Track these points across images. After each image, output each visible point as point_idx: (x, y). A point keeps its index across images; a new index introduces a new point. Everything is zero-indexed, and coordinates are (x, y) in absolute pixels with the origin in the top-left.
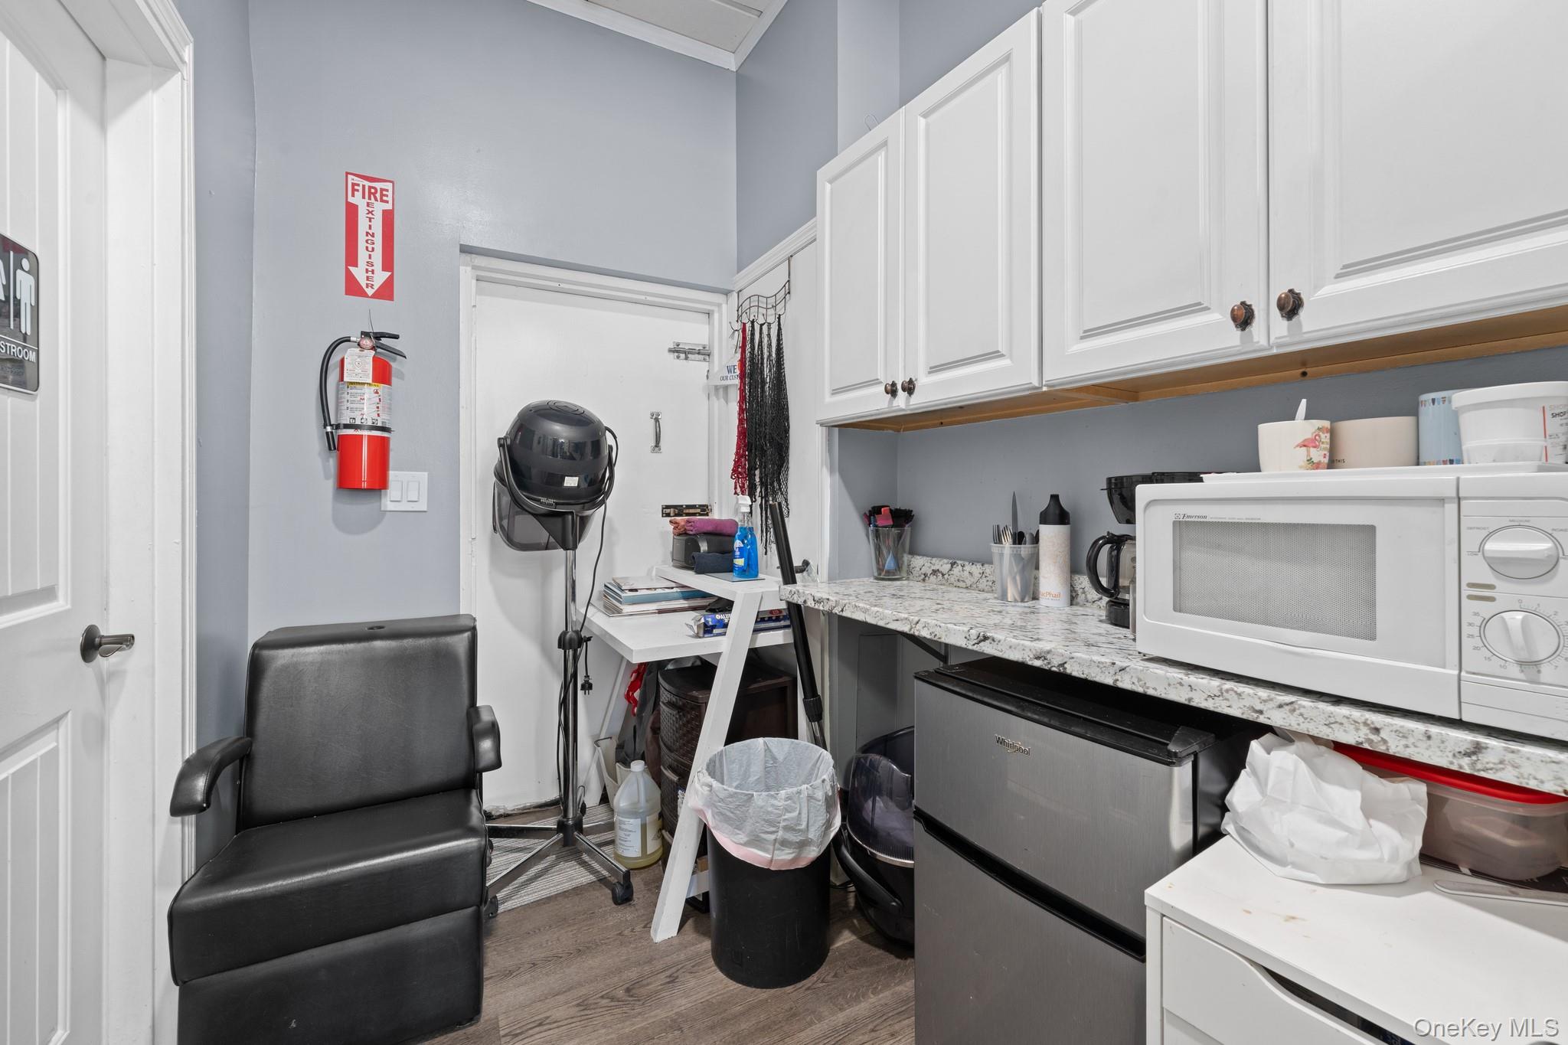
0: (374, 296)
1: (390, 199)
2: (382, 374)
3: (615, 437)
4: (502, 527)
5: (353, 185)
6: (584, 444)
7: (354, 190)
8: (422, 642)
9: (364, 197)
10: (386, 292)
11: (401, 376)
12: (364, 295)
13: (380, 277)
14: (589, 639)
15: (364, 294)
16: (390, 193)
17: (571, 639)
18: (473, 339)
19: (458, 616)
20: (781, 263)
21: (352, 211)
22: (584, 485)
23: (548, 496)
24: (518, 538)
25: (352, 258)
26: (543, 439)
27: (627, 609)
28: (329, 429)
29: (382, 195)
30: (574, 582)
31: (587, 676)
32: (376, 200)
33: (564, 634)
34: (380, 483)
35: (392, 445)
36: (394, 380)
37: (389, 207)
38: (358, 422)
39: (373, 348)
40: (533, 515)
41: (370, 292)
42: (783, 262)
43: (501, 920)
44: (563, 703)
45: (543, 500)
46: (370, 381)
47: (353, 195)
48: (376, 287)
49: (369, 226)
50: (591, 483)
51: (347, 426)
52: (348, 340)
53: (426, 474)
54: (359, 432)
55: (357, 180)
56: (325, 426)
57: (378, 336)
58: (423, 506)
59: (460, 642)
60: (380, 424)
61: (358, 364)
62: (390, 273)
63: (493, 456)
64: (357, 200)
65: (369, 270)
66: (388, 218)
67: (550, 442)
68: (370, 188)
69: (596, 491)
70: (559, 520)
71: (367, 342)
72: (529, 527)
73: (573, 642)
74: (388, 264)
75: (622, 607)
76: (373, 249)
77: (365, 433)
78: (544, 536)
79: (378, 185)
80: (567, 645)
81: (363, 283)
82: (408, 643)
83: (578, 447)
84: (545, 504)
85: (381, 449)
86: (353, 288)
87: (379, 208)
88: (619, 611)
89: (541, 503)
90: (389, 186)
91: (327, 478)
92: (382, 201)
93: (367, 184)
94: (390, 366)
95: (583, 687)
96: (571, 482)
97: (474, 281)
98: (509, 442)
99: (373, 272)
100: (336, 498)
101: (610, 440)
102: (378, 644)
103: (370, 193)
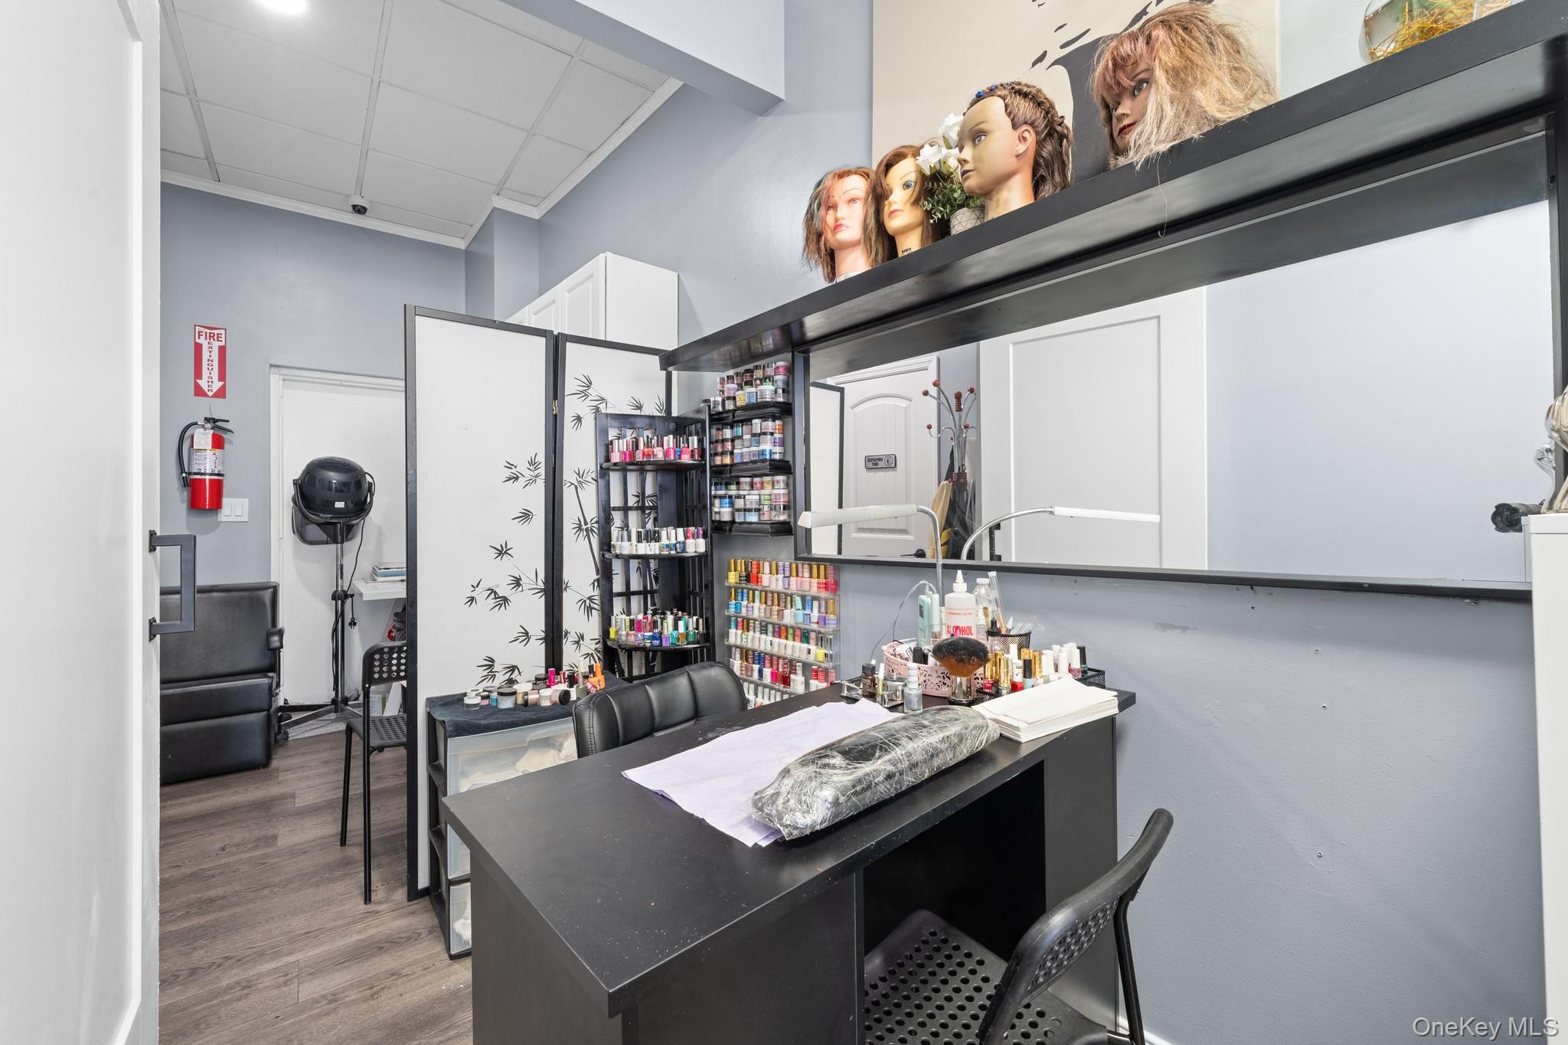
0: (213, 396)
1: (223, 339)
2: (218, 443)
3: (372, 478)
4: (298, 531)
5: (199, 332)
6: (350, 483)
7: (199, 335)
8: (242, 593)
9: (206, 339)
10: (221, 393)
11: (231, 443)
12: (207, 396)
13: (217, 385)
14: (352, 596)
15: (206, 395)
16: (223, 336)
17: (339, 595)
18: (281, 418)
19: (270, 582)
21: (198, 348)
22: (351, 506)
23: (325, 513)
24: (309, 538)
25: (198, 374)
26: (322, 481)
27: (380, 579)
28: (184, 475)
29: (218, 337)
30: (342, 564)
31: (353, 618)
32: (214, 340)
33: (336, 592)
34: (217, 505)
35: (224, 481)
36: (226, 446)
37: (223, 344)
38: (203, 471)
39: (212, 428)
40: (317, 524)
41: (210, 394)
43: (290, 743)
44: (335, 630)
45: (321, 515)
46: (210, 448)
47: (199, 338)
48: (214, 391)
49: (210, 355)
50: (356, 504)
51: (195, 474)
52: (196, 424)
53: (247, 500)
54: (203, 477)
55: (201, 329)
56: (182, 473)
57: (215, 421)
58: (245, 518)
59: (267, 595)
60: (216, 472)
61: (203, 438)
62: (222, 383)
63: (290, 491)
64: (202, 340)
65: (210, 380)
66: (222, 350)
67: (327, 483)
68: (210, 333)
69: (361, 508)
70: (332, 526)
71: (209, 425)
72: (313, 531)
73: (341, 597)
74: (222, 376)
75: (376, 578)
76: (212, 369)
77: (207, 477)
78: (324, 537)
79: (216, 332)
80: (337, 598)
81: (206, 388)
82: (235, 594)
83: (345, 484)
84: (326, 517)
85: (217, 487)
86: (199, 392)
87: (216, 345)
88: (376, 580)
89: (320, 517)
90: (223, 332)
91: (182, 502)
92: (218, 340)
93: (208, 331)
94: (223, 438)
95: (350, 624)
96: (340, 505)
97: (281, 383)
98: (300, 482)
99: (212, 382)
100: (188, 514)
101: (368, 479)
102: (215, 594)
103: (210, 336)
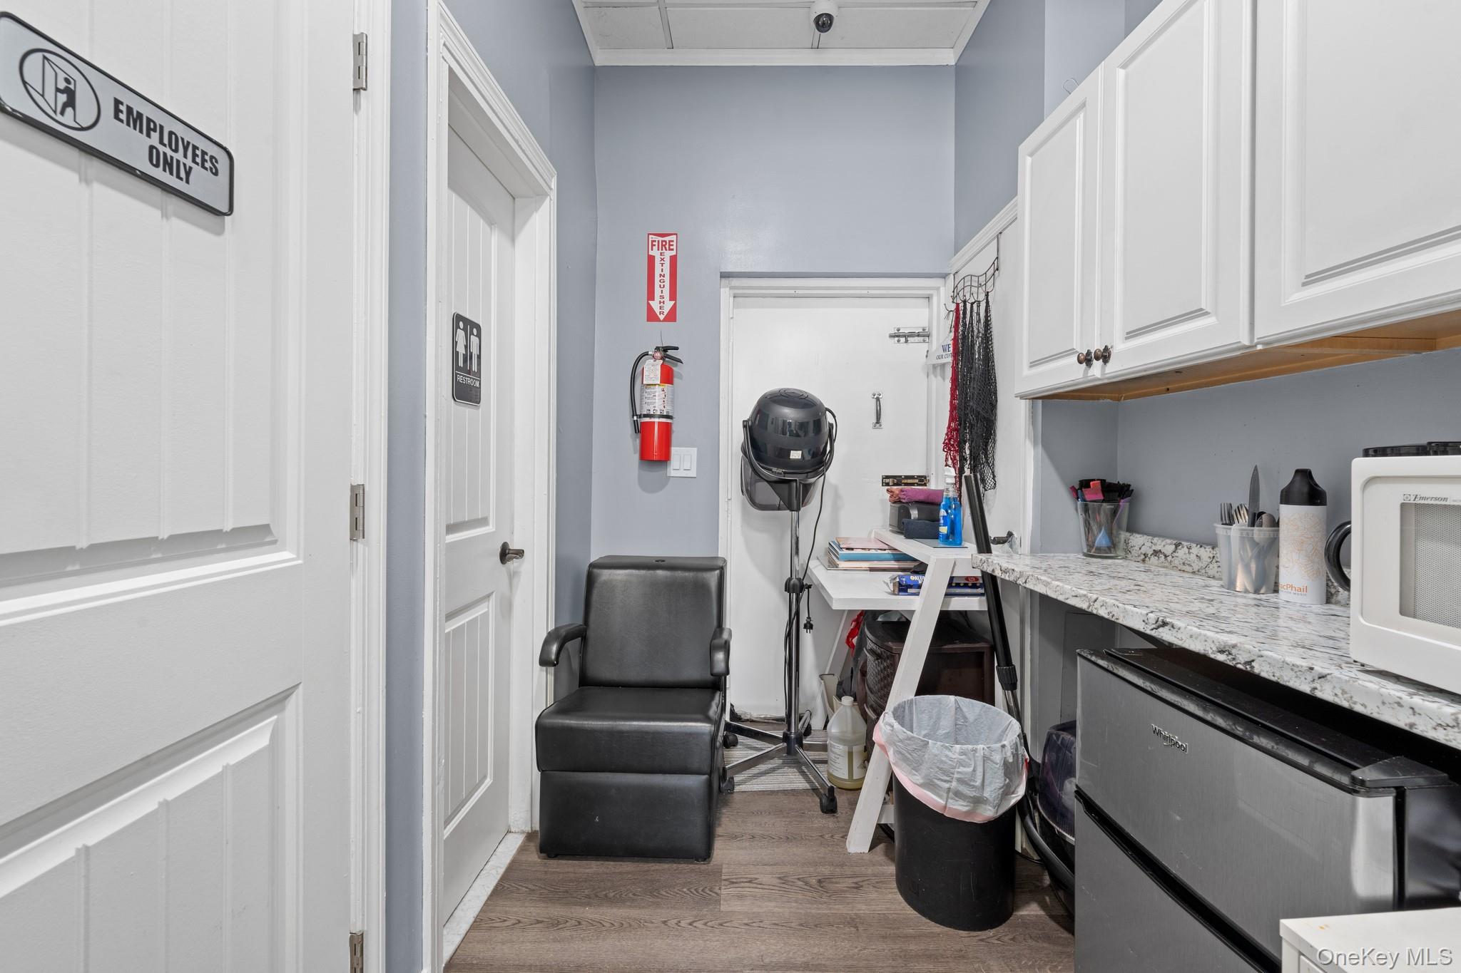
0: (665, 320)
1: (674, 247)
2: (667, 377)
3: (834, 417)
4: (747, 490)
5: (653, 241)
6: (808, 423)
7: (653, 245)
8: (687, 574)
9: (658, 250)
10: (672, 316)
11: (681, 377)
12: (660, 321)
13: (668, 305)
14: (809, 587)
15: (657, 319)
16: (674, 243)
17: (794, 585)
18: (731, 344)
19: (717, 558)
20: (991, 241)
21: (651, 260)
22: (808, 457)
23: (778, 466)
24: (760, 499)
25: (651, 296)
26: (775, 421)
27: (843, 565)
28: (635, 418)
29: (670, 245)
30: (797, 538)
31: (809, 618)
32: (666, 250)
33: (790, 579)
34: (665, 458)
35: (674, 428)
36: (676, 380)
37: (673, 253)
38: (652, 413)
39: (662, 358)
40: (767, 481)
41: (662, 317)
42: (993, 240)
43: (736, 797)
44: (788, 635)
45: (774, 469)
46: (659, 383)
47: (652, 250)
48: (665, 314)
49: (662, 269)
50: (814, 455)
51: (645, 416)
52: (646, 354)
53: (695, 450)
54: (652, 420)
55: (655, 238)
56: (633, 416)
57: (666, 349)
58: (693, 473)
59: (712, 578)
60: (665, 414)
61: (652, 370)
62: (674, 302)
63: (739, 436)
64: (655, 252)
65: (662, 304)
66: (674, 260)
67: (780, 423)
68: (662, 241)
69: (819, 461)
70: (785, 486)
71: (658, 355)
72: (766, 492)
73: (797, 588)
74: (673, 296)
75: (838, 562)
76: (664, 286)
77: (656, 420)
78: (776, 500)
79: (667, 239)
80: (791, 590)
81: (657, 311)
82: (679, 574)
83: (802, 426)
84: (776, 473)
85: (666, 430)
86: (652, 316)
87: (668, 254)
88: (836, 566)
89: (773, 472)
90: (673, 238)
91: (635, 453)
92: (670, 249)
93: (660, 239)
94: (672, 370)
95: (805, 627)
96: (796, 455)
97: (732, 299)
98: (750, 423)
99: (663, 302)
100: (641, 466)
101: (830, 419)
102: (660, 572)
103: (662, 245)
